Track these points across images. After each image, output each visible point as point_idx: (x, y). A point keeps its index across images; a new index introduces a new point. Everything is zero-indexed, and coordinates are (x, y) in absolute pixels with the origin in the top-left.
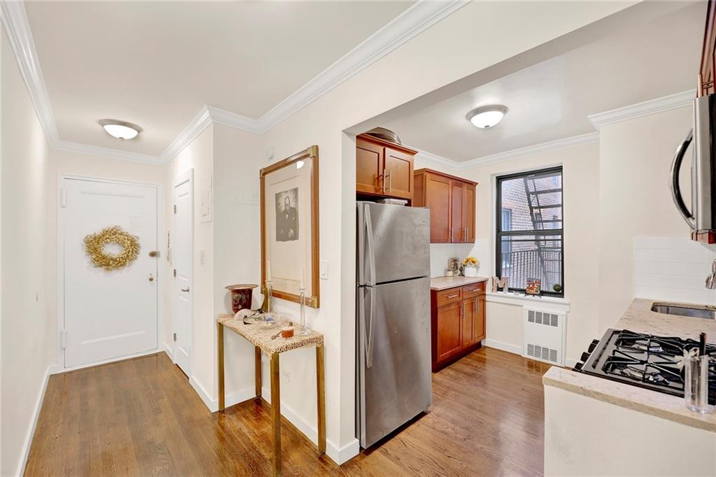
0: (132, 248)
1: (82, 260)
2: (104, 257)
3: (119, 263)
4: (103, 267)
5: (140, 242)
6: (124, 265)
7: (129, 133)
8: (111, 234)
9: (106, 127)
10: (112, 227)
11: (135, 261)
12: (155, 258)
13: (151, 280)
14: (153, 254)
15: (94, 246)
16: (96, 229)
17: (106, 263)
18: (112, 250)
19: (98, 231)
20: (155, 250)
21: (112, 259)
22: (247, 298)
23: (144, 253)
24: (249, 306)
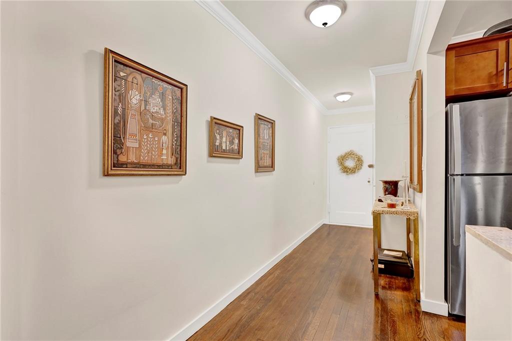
0: (360, 161)
1: (336, 168)
2: (345, 168)
3: (354, 170)
4: (346, 173)
5: (363, 158)
6: (354, 172)
7: (346, 98)
8: (350, 154)
9: (337, 98)
10: (349, 150)
11: (361, 170)
12: (371, 169)
13: (369, 182)
14: (371, 166)
15: (342, 160)
16: (342, 151)
17: (346, 170)
18: (350, 163)
19: (343, 154)
20: (371, 164)
21: (349, 169)
22: (392, 188)
23: (365, 165)
24: (395, 196)
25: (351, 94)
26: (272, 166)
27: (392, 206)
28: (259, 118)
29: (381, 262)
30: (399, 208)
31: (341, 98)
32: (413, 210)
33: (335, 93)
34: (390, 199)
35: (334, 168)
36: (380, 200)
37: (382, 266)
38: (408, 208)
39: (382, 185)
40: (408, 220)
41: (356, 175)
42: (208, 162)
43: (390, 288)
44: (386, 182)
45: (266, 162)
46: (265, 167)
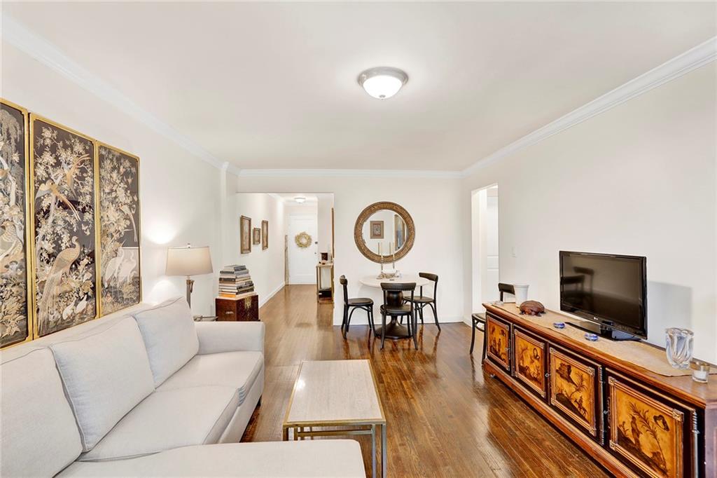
0: (309, 239)
1: (295, 244)
3: (305, 246)
4: (301, 247)
5: (312, 238)
8: (303, 235)
9: (296, 200)
10: (302, 232)
11: (310, 245)
12: (316, 245)
13: (315, 253)
14: (316, 243)
15: (298, 238)
16: (298, 233)
17: (301, 245)
18: (304, 241)
19: (299, 235)
20: (316, 241)
21: (303, 244)
22: (325, 256)
23: (313, 242)
24: (326, 259)
27: (324, 264)
28: (263, 222)
29: (320, 292)
30: (328, 265)
31: (298, 201)
33: (295, 197)
34: (324, 261)
36: (320, 262)
37: (321, 294)
38: (330, 264)
39: (321, 255)
40: (331, 269)
41: (307, 248)
42: (254, 246)
43: (323, 300)
44: (323, 254)
45: (265, 244)
46: (265, 247)
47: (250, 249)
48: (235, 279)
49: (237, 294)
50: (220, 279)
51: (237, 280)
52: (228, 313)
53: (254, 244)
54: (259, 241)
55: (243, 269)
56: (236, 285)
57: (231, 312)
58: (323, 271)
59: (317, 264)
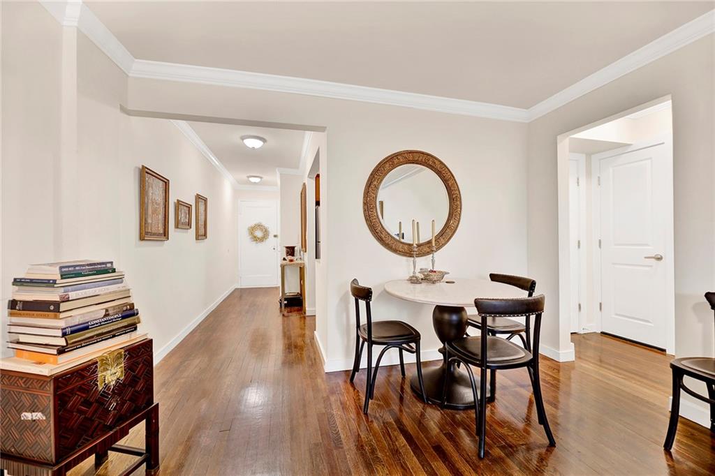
0: (266, 232)
2: (255, 237)
3: (262, 240)
4: (255, 241)
5: (270, 230)
7: (257, 180)
8: (259, 226)
9: (250, 178)
10: (258, 223)
11: (268, 239)
12: (276, 238)
13: (274, 249)
14: (275, 236)
15: (252, 230)
17: (255, 239)
18: (259, 234)
19: (253, 225)
20: (276, 234)
21: (258, 238)
22: (291, 251)
23: (271, 235)
24: (293, 255)
25: (261, 178)
26: (205, 235)
27: (291, 261)
28: (198, 197)
29: (285, 299)
30: (295, 262)
31: (253, 180)
32: (302, 262)
33: (248, 175)
34: (290, 257)
35: (245, 237)
36: (284, 259)
37: (286, 302)
38: (299, 262)
39: (285, 249)
40: (300, 268)
41: (263, 243)
42: (175, 231)
43: (291, 312)
44: (287, 247)
45: (202, 231)
46: (201, 235)
47: (165, 234)
48: (57, 305)
49: (62, 351)
50: (13, 304)
51: (63, 307)
52: (27, 416)
53: (177, 226)
54: (189, 224)
55: (106, 271)
56: (62, 324)
57: (38, 416)
58: (288, 271)
59: (280, 261)
